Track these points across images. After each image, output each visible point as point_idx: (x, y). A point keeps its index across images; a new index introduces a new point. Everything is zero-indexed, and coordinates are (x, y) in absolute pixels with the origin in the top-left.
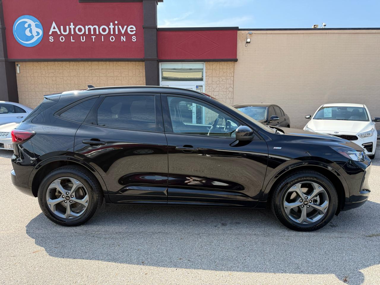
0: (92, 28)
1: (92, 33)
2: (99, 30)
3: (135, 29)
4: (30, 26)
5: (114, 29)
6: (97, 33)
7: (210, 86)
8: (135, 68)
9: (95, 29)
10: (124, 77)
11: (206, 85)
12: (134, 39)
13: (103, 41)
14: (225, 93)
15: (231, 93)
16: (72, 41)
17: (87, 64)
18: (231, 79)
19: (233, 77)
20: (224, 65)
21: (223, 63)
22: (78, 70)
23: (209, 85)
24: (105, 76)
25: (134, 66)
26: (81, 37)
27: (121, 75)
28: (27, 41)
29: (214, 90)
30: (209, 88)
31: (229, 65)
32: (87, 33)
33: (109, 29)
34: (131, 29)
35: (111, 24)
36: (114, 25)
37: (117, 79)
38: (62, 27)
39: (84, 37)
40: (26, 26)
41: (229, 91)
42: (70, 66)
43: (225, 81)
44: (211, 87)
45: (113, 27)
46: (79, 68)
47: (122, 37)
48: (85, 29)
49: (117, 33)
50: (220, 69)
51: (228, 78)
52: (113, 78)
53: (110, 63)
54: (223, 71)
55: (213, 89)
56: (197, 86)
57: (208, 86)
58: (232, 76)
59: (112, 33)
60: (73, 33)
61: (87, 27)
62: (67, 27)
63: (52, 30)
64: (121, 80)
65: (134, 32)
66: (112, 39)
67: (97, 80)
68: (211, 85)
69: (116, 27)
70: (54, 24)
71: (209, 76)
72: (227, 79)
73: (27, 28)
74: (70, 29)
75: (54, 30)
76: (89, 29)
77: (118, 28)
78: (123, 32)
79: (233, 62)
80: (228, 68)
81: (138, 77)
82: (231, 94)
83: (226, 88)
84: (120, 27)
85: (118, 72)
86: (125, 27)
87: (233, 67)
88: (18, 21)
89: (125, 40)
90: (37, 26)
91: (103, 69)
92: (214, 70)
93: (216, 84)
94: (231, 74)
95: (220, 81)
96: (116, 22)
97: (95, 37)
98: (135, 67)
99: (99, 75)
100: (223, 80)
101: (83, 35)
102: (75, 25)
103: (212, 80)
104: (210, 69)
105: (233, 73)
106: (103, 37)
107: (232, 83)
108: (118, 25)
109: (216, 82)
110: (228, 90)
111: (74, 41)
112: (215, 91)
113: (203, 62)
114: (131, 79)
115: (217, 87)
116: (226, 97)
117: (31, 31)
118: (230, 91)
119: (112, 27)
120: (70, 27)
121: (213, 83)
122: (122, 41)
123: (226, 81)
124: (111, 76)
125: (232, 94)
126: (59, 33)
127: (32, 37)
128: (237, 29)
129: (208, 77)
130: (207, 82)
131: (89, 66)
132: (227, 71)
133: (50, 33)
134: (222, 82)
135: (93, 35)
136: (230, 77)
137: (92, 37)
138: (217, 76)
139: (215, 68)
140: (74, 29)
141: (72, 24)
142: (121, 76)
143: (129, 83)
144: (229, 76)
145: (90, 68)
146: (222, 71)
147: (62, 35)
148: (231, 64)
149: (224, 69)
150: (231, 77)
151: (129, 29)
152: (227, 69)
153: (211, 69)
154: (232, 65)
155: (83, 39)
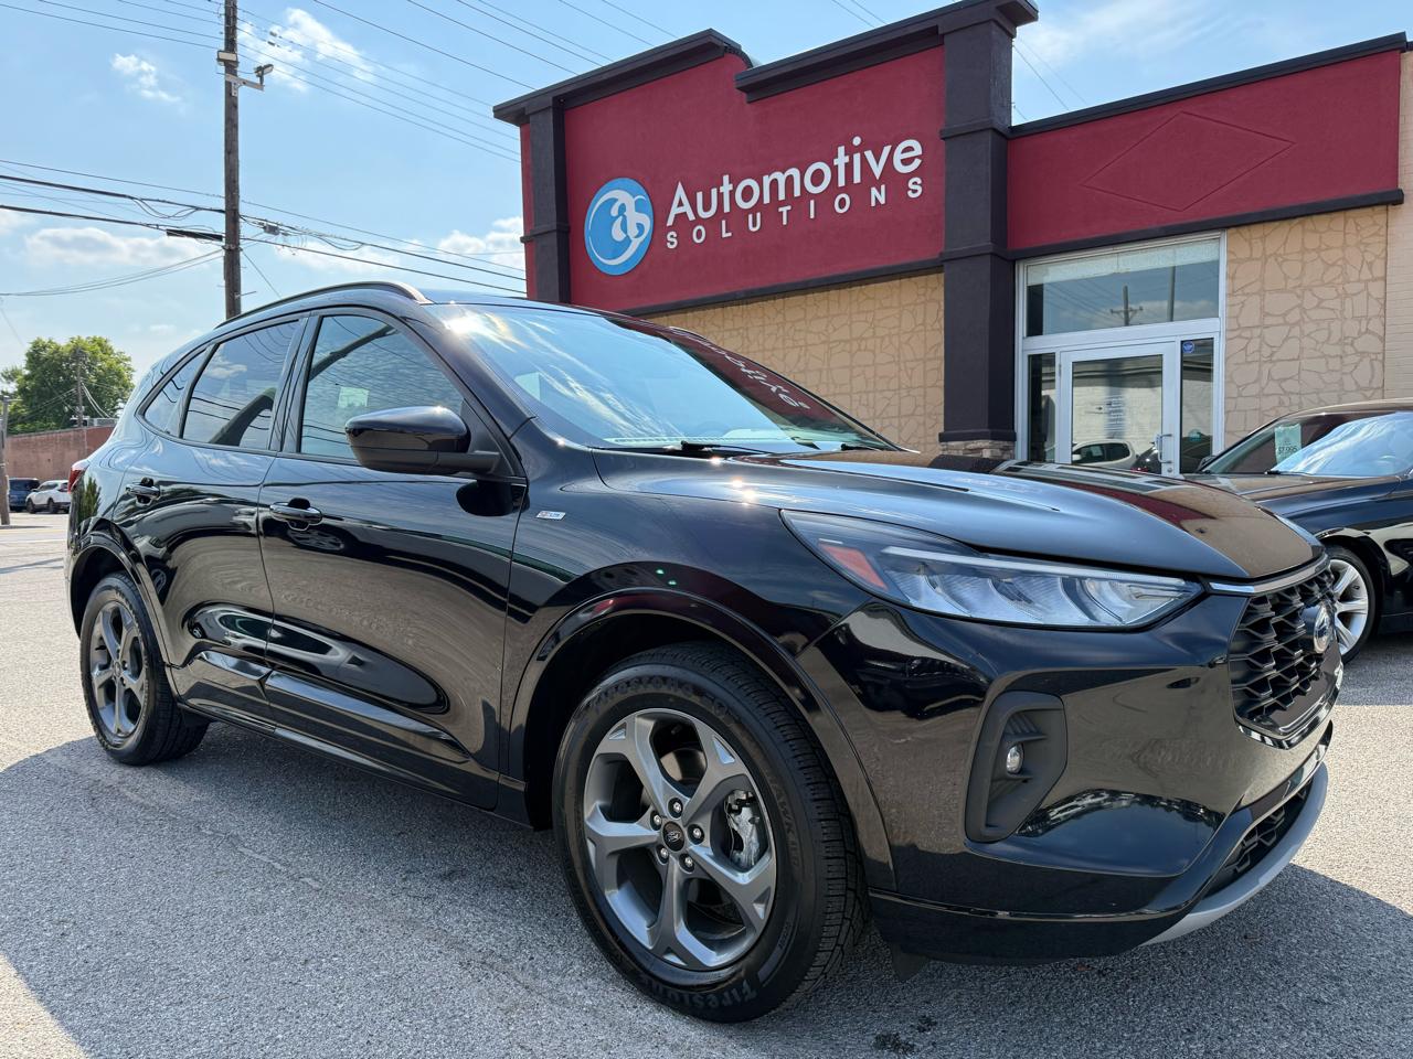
0: (781, 177)
1: (782, 196)
2: (803, 180)
3: (918, 150)
4: (622, 208)
5: (849, 167)
6: (797, 193)
7: (1250, 339)
8: (923, 299)
9: (790, 180)
10: (883, 338)
11: (1232, 335)
12: (915, 188)
13: (812, 216)
14: (1334, 364)
15: (1372, 360)
16: (725, 235)
17: (770, 308)
18: (1369, 294)
19: (1383, 283)
20: (1330, 229)
21: (1321, 222)
22: (747, 329)
23: (1247, 334)
24: (824, 342)
25: (922, 291)
26: (750, 216)
27: (874, 333)
28: (614, 258)
29: (1272, 355)
30: (1245, 348)
31: (1357, 225)
32: (767, 200)
33: (834, 170)
34: (907, 154)
35: (841, 150)
36: (850, 152)
37: (859, 350)
38: (700, 196)
39: (759, 215)
40: (614, 212)
41: (1357, 352)
42: (724, 320)
43: (1336, 304)
44: (1258, 340)
45: (847, 159)
46: (749, 325)
47: (874, 191)
48: (761, 190)
49: (857, 179)
50: (1304, 250)
51: (1351, 288)
52: (848, 345)
53: (843, 291)
54: (1322, 260)
55: (1266, 351)
56: (1182, 342)
57: (1239, 336)
58: (1375, 280)
59: (841, 182)
60: (727, 209)
61: (767, 180)
62: (714, 191)
63: (675, 210)
64: (873, 352)
65: (917, 162)
66: (842, 205)
67: (799, 357)
68: (1257, 332)
69: (857, 157)
70: (680, 193)
71: (1247, 290)
72: (1347, 295)
73: (617, 217)
74: (720, 196)
75: (681, 210)
76: (774, 183)
77: (864, 160)
78: (877, 170)
79: (1377, 209)
80: (1351, 240)
81: (933, 330)
82: (1372, 366)
83: (1342, 341)
84: (869, 154)
85: (866, 321)
86: (887, 150)
87: (1383, 232)
88: (598, 200)
89: (882, 201)
90: (639, 208)
91: (819, 318)
92: (1271, 260)
93: (1286, 323)
94: (1370, 269)
95: (1304, 311)
96: (857, 141)
97: (789, 208)
98: (924, 295)
99: (805, 339)
100: (1321, 300)
101: (753, 210)
102: (735, 182)
103: (1262, 308)
104: (1250, 259)
105: (1379, 264)
106: (812, 202)
107: (1375, 309)
108: (861, 149)
109: (1284, 315)
110: (1349, 349)
111: (730, 234)
112: (1274, 358)
113: (1215, 234)
114: (907, 343)
115: (1287, 338)
116: (1341, 383)
117: (624, 228)
118: (1363, 354)
119: (841, 160)
120: (722, 189)
121: (1268, 321)
122: (873, 204)
123: (1343, 304)
124: (840, 341)
125: (1377, 365)
126: (691, 217)
127: (627, 241)
128: (1395, 45)
129: (1243, 298)
130: (1237, 317)
131: (778, 312)
132: (1344, 258)
133: (670, 223)
134: (1315, 314)
135: (783, 204)
136: (1367, 281)
137: (780, 209)
138: (1291, 283)
139: (1281, 251)
140: (732, 193)
141: (726, 178)
142: (874, 336)
143: (899, 356)
144: (1359, 281)
145: (780, 318)
146: (1319, 260)
147: (699, 221)
148: (1365, 222)
149: (1329, 248)
150: (1371, 285)
151: (898, 156)
152: (1344, 246)
153: (1257, 259)
154: (1375, 224)
155: (754, 225)
